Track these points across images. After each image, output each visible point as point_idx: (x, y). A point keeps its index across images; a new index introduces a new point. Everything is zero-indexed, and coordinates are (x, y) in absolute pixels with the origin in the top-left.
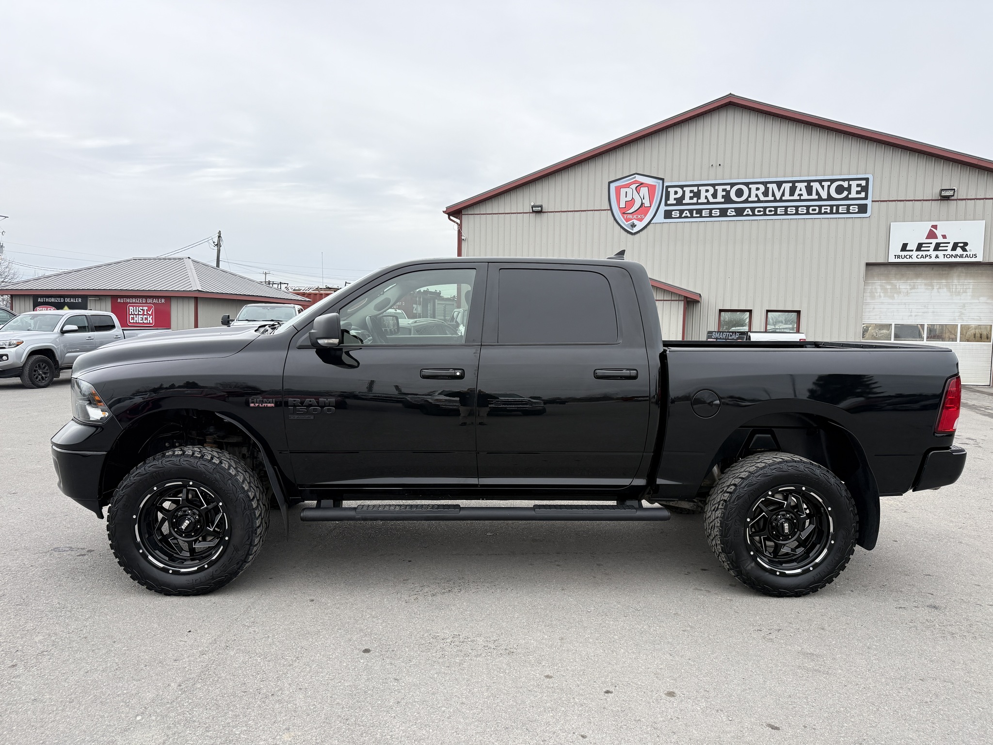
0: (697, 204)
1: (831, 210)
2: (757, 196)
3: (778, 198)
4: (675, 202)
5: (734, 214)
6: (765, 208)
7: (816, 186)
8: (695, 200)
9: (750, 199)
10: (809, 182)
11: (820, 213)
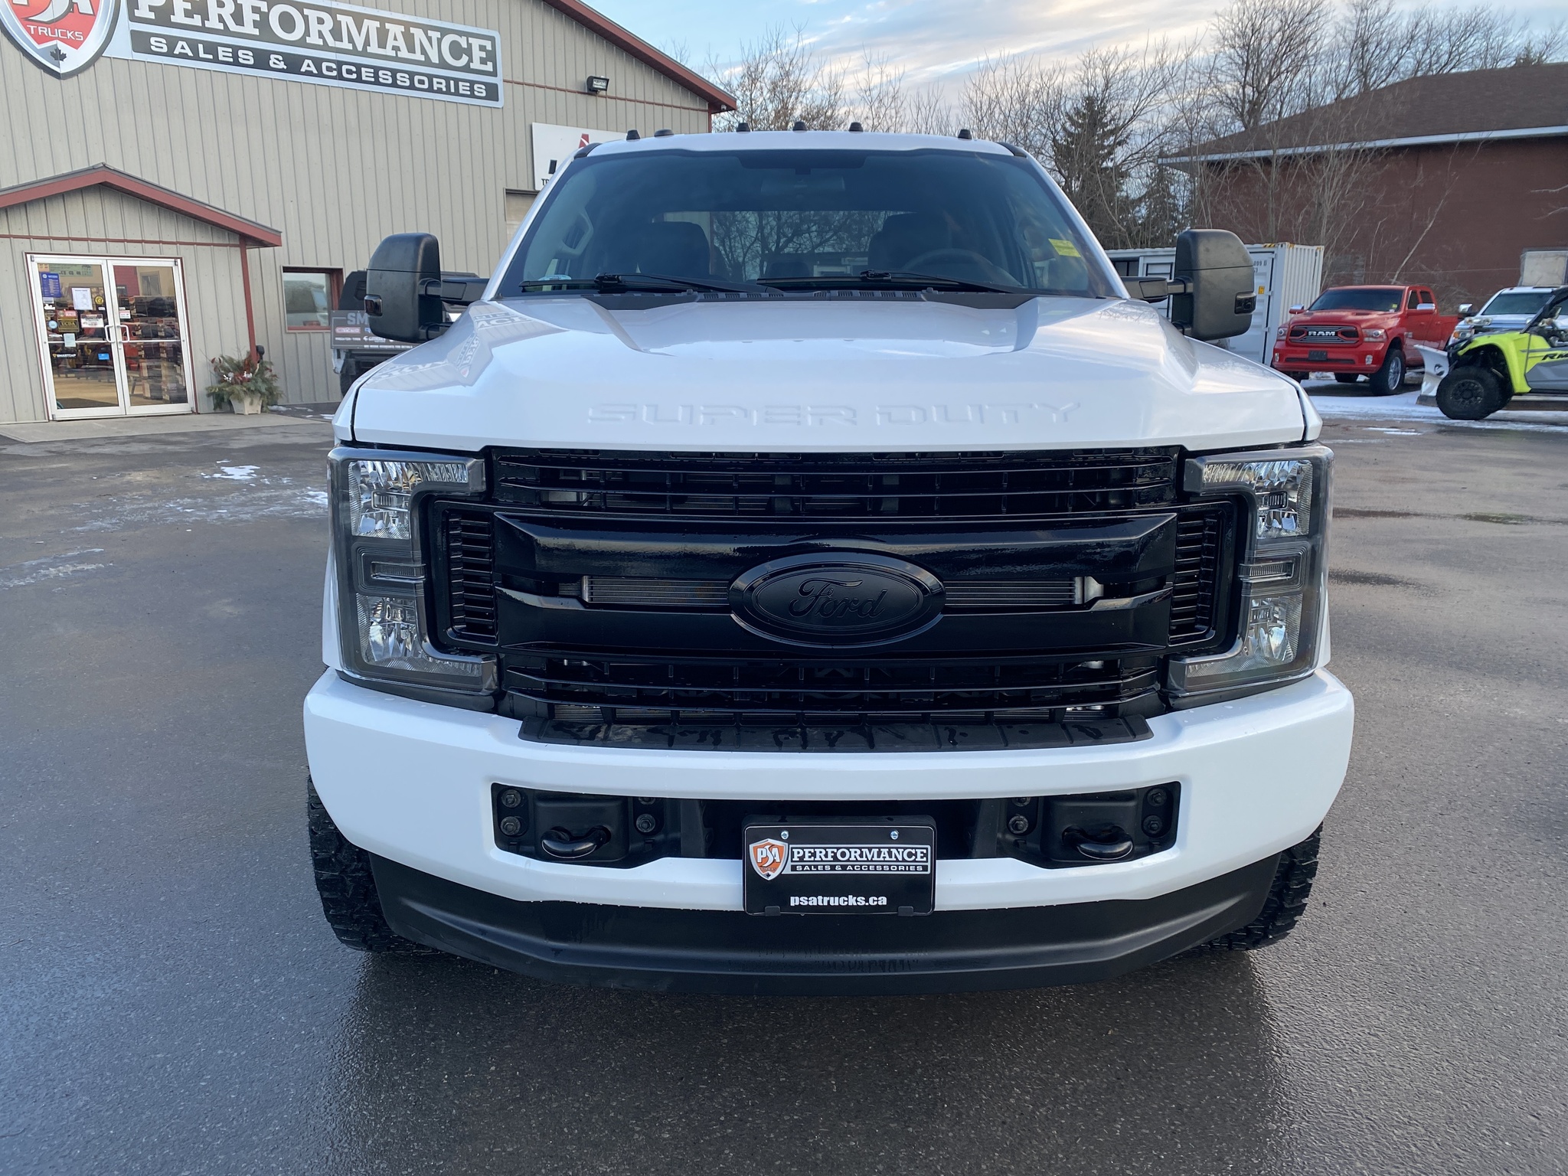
0: (203, 29)
1: (448, 86)
2: (321, 35)
3: (360, 49)
4: (152, 16)
5: (282, 65)
6: (340, 64)
7: (418, 34)
8: (197, 20)
9: (309, 40)
10: (407, 25)
11: (430, 89)
